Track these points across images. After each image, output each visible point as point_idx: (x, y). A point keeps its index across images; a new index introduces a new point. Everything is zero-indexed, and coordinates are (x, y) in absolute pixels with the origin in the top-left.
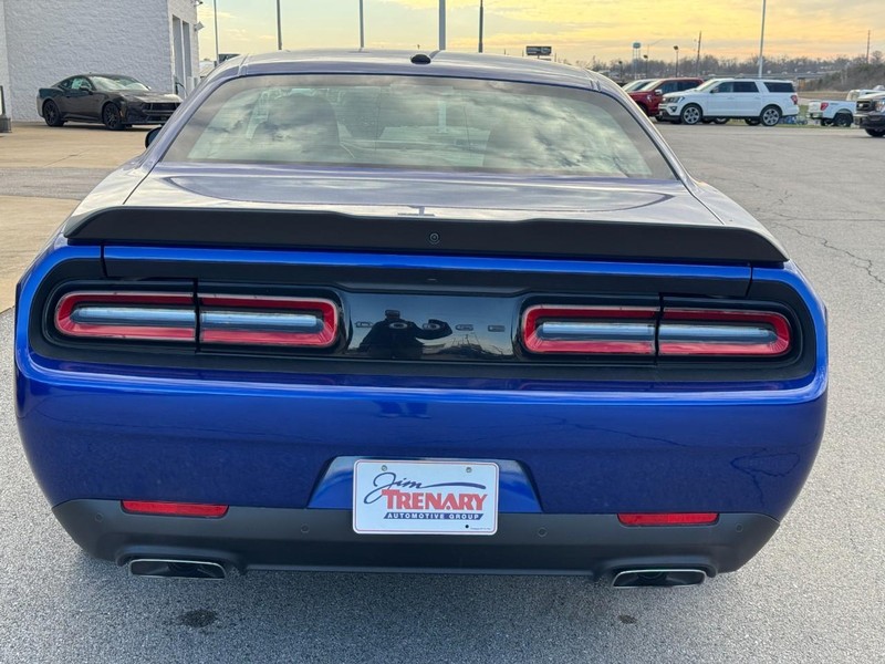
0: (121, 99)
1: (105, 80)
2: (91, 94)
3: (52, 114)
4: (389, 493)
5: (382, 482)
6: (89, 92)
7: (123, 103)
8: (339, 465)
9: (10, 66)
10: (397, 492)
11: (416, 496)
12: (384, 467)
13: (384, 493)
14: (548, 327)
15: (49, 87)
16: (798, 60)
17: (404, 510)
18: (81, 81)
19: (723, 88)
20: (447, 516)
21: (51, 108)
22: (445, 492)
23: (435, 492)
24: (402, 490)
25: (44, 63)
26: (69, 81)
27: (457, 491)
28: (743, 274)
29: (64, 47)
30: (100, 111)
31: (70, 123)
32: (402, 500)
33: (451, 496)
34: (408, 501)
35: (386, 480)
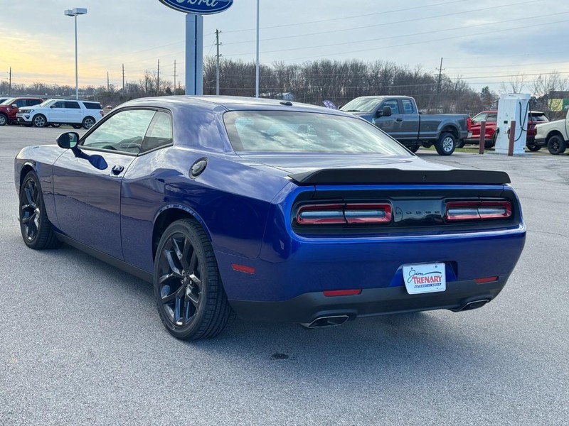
5: (411, 274)
8: (400, 268)
10: (416, 277)
11: (422, 278)
12: (411, 268)
13: (413, 278)
16: (64, 88)
17: (419, 284)
19: (58, 105)
20: (431, 285)
22: (430, 275)
23: (427, 276)
24: (418, 276)
27: (433, 275)
32: (418, 280)
33: (432, 277)
34: (420, 280)
35: (413, 273)
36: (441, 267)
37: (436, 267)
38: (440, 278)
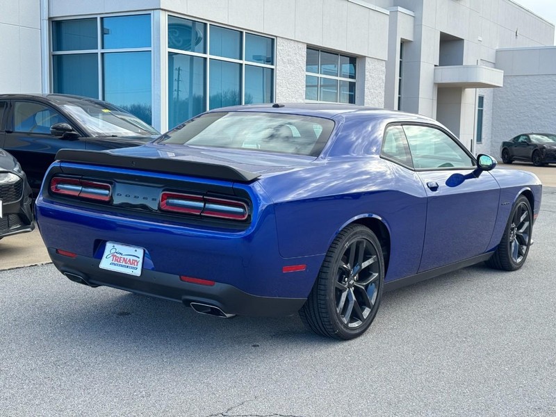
0: (544, 148)
1: (539, 137)
2: (528, 145)
3: (506, 156)
4: (113, 256)
5: (112, 252)
6: (528, 143)
7: (544, 150)
9: (492, 129)
10: (115, 256)
11: (121, 258)
12: (114, 246)
14: (171, 201)
15: (507, 141)
17: (116, 262)
18: (524, 137)
20: (127, 267)
21: (507, 153)
22: (129, 257)
23: (126, 257)
24: (118, 255)
25: (512, 127)
26: (518, 137)
27: (132, 258)
28: (229, 185)
29: (525, 118)
30: (531, 156)
31: (516, 162)
32: (116, 259)
33: (130, 260)
34: (118, 260)
35: (113, 251)
36: (140, 252)
37: (136, 251)
38: (137, 263)
